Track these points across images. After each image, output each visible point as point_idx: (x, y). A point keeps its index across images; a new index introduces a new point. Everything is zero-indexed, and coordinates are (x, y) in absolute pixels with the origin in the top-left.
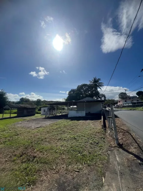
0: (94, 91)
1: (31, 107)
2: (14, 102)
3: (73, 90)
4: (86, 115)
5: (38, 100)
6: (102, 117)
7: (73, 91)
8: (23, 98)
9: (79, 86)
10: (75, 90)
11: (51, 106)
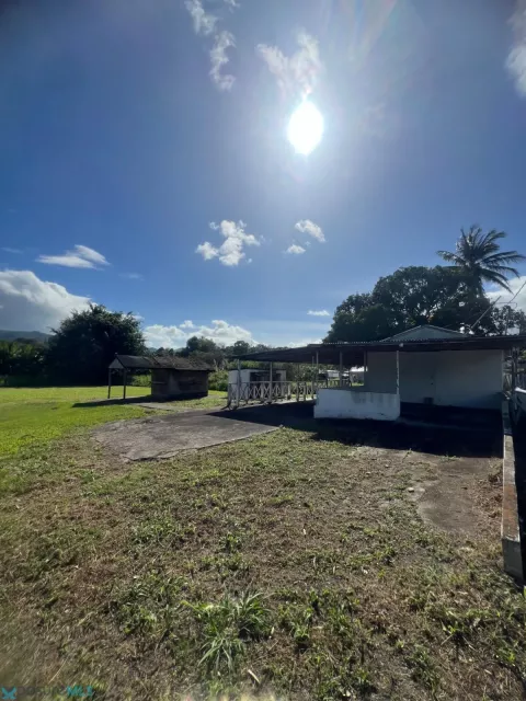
0: (461, 298)
1: (191, 367)
2: (172, 350)
3: (357, 297)
4: (402, 415)
5: (239, 342)
6: (508, 440)
7: (355, 302)
8: (194, 339)
9: (382, 281)
10: (365, 297)
11: (262, 365)
